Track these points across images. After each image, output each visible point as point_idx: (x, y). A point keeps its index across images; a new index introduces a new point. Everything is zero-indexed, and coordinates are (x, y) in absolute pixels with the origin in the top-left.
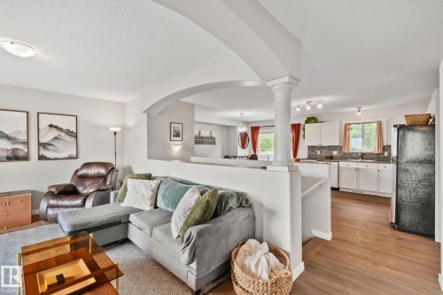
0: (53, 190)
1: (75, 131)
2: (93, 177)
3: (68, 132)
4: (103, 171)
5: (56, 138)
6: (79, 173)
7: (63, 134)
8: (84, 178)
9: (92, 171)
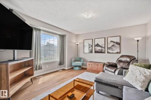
0: (108, 64)
1: (119, 42)
2: (124, 62)
3: (117, 43)
4: (128, 60)
5: (113, 46)
6: (119, 59)
7: (115, 44)
8: (120, 61)
9: (124, 59)
